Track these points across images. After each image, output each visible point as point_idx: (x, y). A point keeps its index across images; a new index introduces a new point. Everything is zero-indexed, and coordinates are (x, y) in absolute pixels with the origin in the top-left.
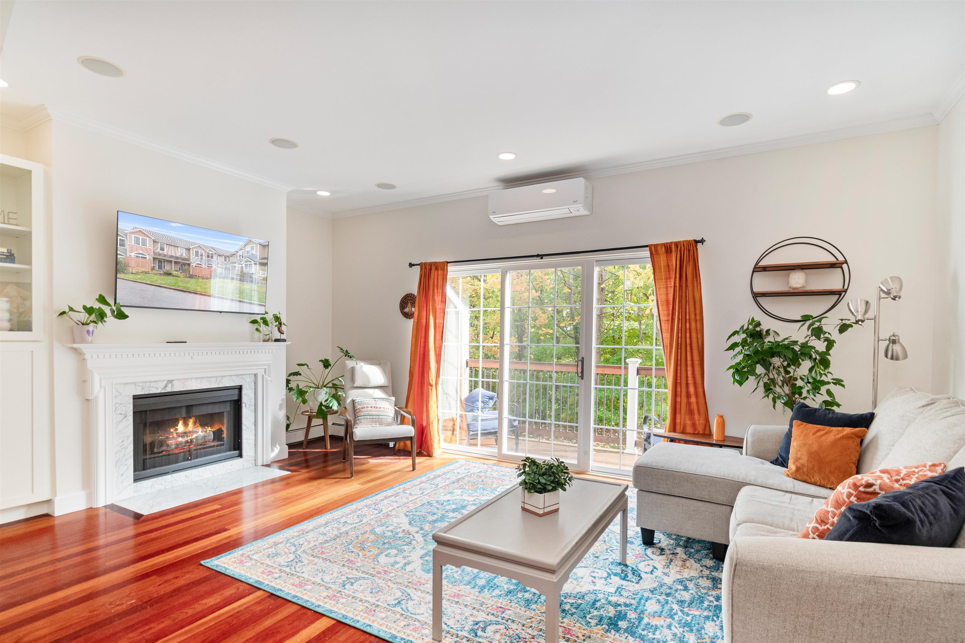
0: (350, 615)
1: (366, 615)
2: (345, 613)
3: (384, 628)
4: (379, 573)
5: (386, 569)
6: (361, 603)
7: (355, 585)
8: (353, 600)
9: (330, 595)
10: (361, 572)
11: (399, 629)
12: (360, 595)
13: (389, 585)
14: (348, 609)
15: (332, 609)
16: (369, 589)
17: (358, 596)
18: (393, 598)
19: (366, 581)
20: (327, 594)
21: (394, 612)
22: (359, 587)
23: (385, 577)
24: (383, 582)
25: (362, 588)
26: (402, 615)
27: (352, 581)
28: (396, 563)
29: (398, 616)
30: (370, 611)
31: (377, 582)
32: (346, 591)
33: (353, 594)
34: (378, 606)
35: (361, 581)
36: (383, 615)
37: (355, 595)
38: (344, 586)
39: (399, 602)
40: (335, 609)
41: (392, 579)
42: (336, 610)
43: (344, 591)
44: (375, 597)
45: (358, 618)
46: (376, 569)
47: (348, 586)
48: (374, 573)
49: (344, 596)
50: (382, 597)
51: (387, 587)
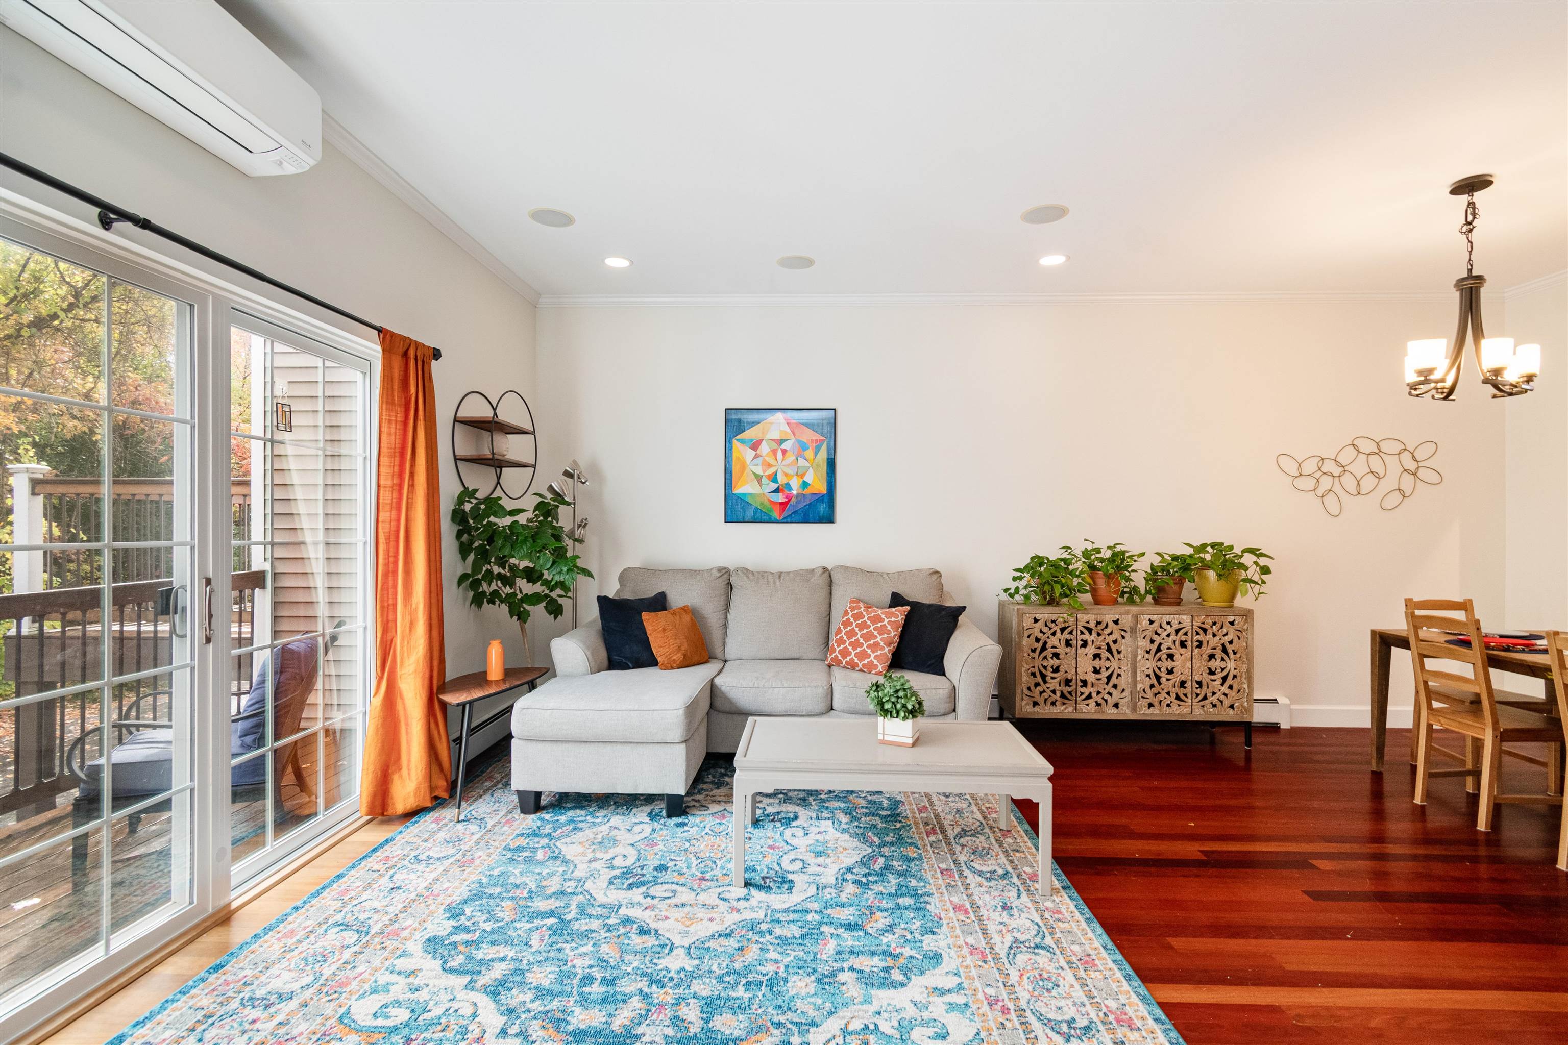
0: (1119, 975)
1: (1097, 962)
2: (1125, 982)
3: (1090, 935)
4: (1005, 1010)
5: (985, 1008)
6: (1089, 982)
7: (1068, 1017)
8: (1095, 993)
9: (1126, 1029)
10: (1032, 1035)
11: (1073, 924)
12: (1079, 994)
13: (1017, 978)
14: (1114, 986)
15: (1140, 1003)
16: (1054, 993)
17: (1081, 993)
18: (1038, 958)
19: (1043, 1010)
20: (1129, 1034)
21: (1057, 942)
22: (1065, 1009)
23: (1006, 997)
24: (1017, 989)
25: (1062, 1003)
26: (1051, 934)
27: (1064, 1027)
28: (952, 1007)
29: (1058, 935)
30: (1086, 962)
31: (1028, 996)
32: (1093, 1015)
33: (1087, 1003)
34: (1069, 963)
35: (1051, 1016)
36: (1075, 948)
37: (1085, 1000)
38: (1087, 1029)
39: (1037, 947)
40: (1134, 998)
41: (1001, 984)
42: (1134, 996)
43: (1095, 1019)
44: (1059, 975)
45: (1111, 965)
46: (1001, 1020)
47: (1082, 1022)
48: (1013, 1016)
49: (1104, 1010)
50: (1050, 969)
51: (1025, 977)
